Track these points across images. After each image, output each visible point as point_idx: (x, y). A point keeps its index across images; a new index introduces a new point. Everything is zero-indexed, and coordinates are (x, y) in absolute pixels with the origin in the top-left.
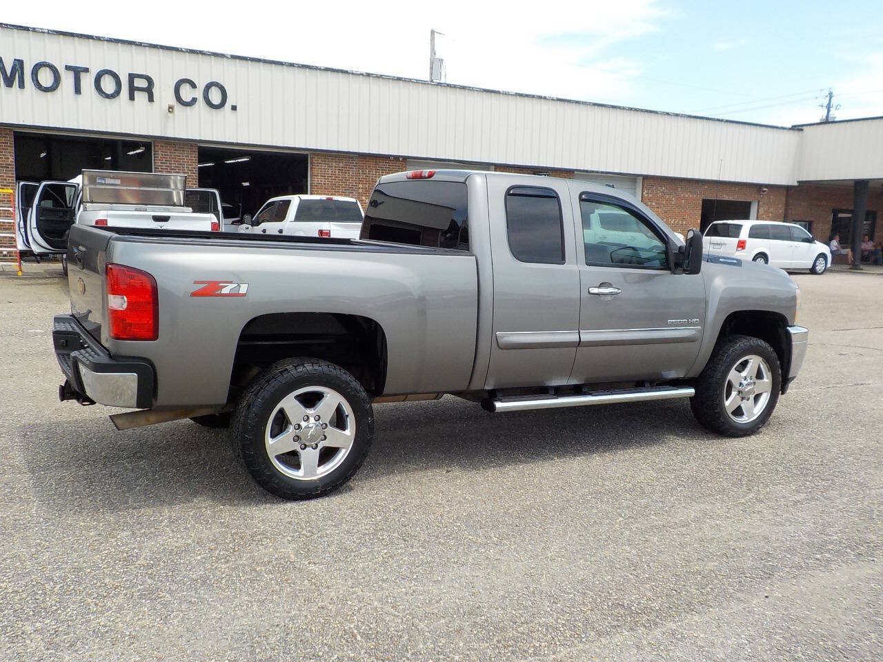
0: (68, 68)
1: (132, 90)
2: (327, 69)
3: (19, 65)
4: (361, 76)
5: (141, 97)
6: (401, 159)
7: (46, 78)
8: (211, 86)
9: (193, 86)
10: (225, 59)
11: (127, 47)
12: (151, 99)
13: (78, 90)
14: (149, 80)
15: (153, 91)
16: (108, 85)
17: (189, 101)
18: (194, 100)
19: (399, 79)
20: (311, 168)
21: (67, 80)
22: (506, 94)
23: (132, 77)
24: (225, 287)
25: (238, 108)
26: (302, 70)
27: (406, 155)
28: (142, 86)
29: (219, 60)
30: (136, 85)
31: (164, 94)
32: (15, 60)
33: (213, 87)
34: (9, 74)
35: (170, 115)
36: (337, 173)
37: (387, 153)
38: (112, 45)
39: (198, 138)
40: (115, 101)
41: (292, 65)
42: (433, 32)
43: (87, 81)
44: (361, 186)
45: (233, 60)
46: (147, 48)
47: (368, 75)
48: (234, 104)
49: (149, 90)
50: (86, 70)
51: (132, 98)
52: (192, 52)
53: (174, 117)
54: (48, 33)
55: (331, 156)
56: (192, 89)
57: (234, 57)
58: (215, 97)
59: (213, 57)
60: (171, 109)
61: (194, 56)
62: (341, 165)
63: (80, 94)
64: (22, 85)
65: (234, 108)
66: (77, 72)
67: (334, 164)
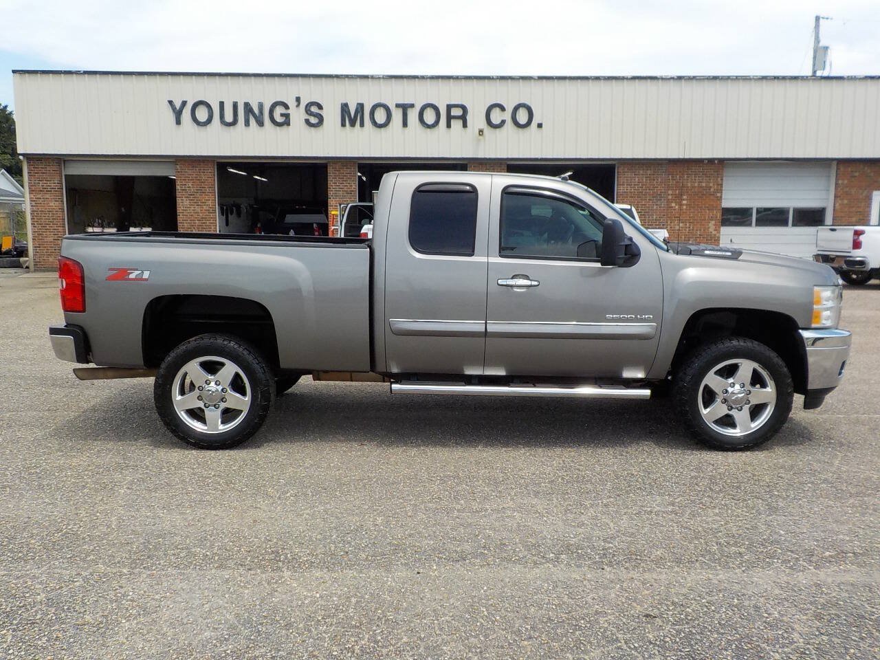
0: (398, 106)
1: (450, 118)
2: (634, 78)
3: (361, 107)
4: (672, 81)
5: (456, 124)
6: (716, 162)
7: (380, 116)
8: (519, 108)
9: (503, 109)
10: (533, 81)
11: (446, 82)
12: (465, 125)
13: (405, 124)
14: (464, 108)
15: (468, 118)
16: (430, 117)
17: (498, 123)
18: (503, 122)
19: (715, 78)
20: (618, 177)
21: (397, 115)
22: (852, 79)
23: (449, 107)
24: (132, 273)
25: (543, 126)
26: (609, 82)
27: (722, 157)
28: (457, 115)
29: (527, 83)
30: (452, 114)
31: (476, 119)
32: (358, 104)
33: (521, 109)
34: (352, 116)
35: (481, 137)
36: (644, 180)
37: (699, 157)
38: (434, 82)
39: (505, 157)
40: (435, 130)
41: (597, 78)
42: (818, 19)
43: (413, 115)
44: (670, 192)
45: (540, 81)
46: (463, 80)
47: (680, 78)
48: (540, 122)
49: (463, 118)
50: (412, 106)
51: (449, 126)
52: (503, 78)
53: (485, 139)
54: (383, 78)
55: (639, 164)
56: (502, 113)
57: (541, 78)
58: (522, 117)
59: (521, 80)
60: (481, 132)
61: (503, 82)
62: (649, 172)
63: (407, 126)
64: (362, 125)
65: (540, 126)
66: (405, 108)
67: (641, 172)
